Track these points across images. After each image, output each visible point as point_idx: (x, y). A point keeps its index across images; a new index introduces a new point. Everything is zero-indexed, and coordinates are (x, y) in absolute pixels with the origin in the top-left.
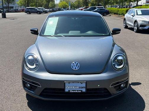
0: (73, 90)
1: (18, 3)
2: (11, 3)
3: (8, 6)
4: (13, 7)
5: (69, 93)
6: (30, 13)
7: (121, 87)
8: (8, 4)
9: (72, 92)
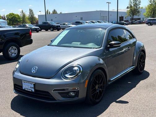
0: (27, 89)
1: (145, 14)
2: (136, 14)
3: (133, 18)
4: (140, 18)
5: (24, 90)
6: (151, 24)
7: (69, 94)
8: (133, 16)
9: (27, 90)
